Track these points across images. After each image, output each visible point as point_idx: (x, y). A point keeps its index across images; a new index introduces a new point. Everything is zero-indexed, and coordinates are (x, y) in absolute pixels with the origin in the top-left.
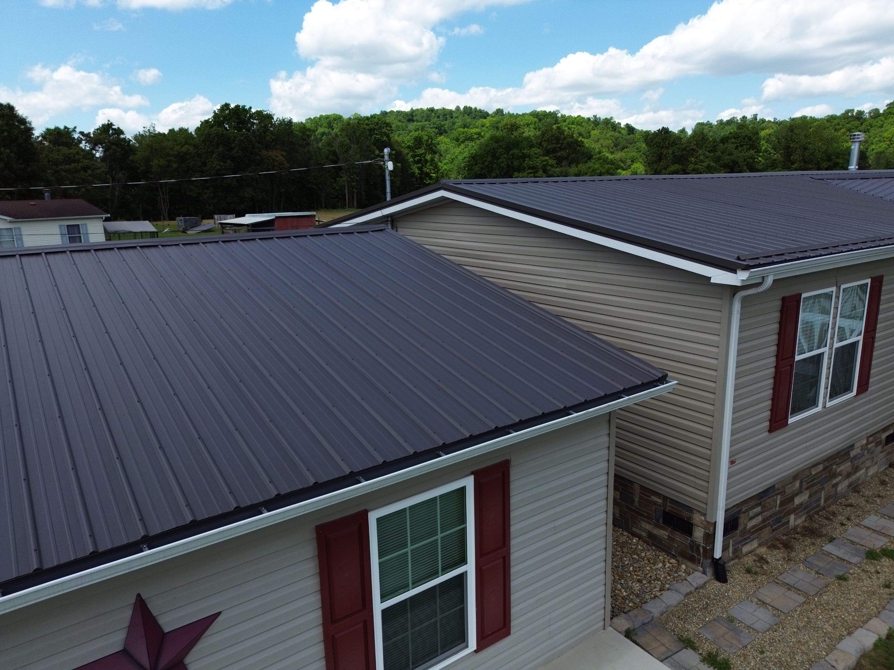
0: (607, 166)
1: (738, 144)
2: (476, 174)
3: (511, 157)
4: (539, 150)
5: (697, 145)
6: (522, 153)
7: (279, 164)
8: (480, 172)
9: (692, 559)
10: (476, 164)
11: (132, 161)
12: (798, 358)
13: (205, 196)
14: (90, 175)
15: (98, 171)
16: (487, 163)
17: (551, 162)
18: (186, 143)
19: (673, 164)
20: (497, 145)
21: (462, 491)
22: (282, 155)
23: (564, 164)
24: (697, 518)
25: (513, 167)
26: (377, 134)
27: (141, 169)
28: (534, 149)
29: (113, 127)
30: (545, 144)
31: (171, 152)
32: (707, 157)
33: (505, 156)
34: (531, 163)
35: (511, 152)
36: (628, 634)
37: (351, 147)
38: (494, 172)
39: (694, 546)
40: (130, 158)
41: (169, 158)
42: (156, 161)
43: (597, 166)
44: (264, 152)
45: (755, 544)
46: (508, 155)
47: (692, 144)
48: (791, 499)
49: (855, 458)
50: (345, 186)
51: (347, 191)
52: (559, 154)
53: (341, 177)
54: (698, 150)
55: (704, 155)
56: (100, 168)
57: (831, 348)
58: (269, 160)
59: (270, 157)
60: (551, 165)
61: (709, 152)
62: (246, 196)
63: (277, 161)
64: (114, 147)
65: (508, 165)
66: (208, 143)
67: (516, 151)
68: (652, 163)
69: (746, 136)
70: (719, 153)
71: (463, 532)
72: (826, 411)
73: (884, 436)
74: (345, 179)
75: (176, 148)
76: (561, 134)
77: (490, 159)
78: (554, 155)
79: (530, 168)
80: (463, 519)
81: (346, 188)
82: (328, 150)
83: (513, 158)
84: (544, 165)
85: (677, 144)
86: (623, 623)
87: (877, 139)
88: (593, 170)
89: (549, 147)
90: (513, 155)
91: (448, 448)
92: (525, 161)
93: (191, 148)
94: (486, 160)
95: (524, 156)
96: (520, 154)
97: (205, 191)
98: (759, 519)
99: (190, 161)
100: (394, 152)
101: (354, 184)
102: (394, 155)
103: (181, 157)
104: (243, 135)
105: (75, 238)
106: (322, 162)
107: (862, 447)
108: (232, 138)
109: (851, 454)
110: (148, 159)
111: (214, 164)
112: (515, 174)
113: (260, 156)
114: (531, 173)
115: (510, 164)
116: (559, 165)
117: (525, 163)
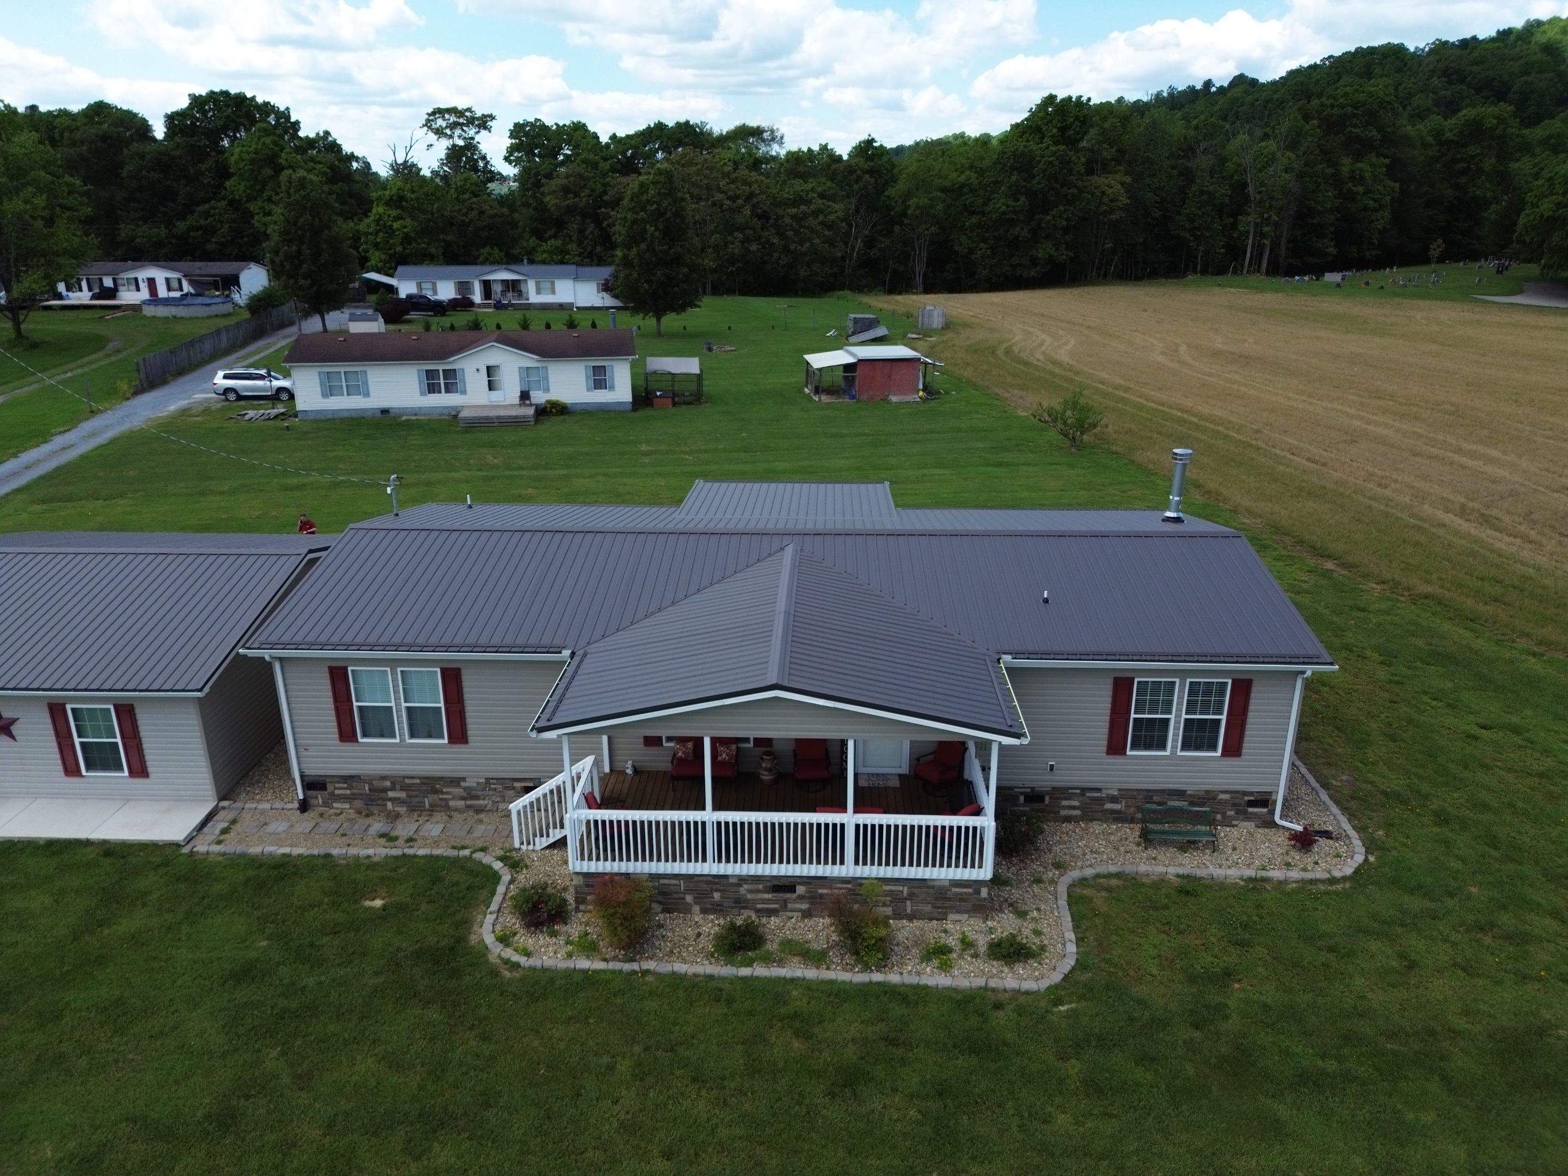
2: (1542, 216)
7: (1111, 201)
8: (1551, 213)
11: (888, 197)
12: (356, 704)
13: (979, 253)
14: (821, 223)
15: (832, 217)
18: (971, 167)
22: (1123, 184)
27: (897, 209)
29: (875, 144)
31: (941, 183)
36: (221, 808)
37: (1274, 160)
40: (886, 193)
41: (935, 194)
42: (915, 200)
48: (385, 791)
49: (470, 788)
50: (1248, 232)
51: (1250, 241)
53: (1246, 215)
56: (836, 212)
58: (1093, 194)
59: (1096, 188)
62: (1040, 255)
63: (1109, 196)
64: (868, 176)
71: (112, 726)
72: (406, 745)
74: (1253, 218)
75: (953, 176)
80: (111, 720)
81: (1251, 237)
86: (227, 803)
93: (973, 175)
97: (982, 245)
98: (348, 792)
99: (967, 196)
100: (1387, 161)
101: (1266, 229)
102: (1387, 166)
103: (955, 191)
104: (1056, 152)
105: (600, 380)
106: (1211, 189)
107: (478, 784)
108: (1038, 159)
109: (463, 784)
110: (908, 195)
111: (1000, 204)
113: (1078, 188)
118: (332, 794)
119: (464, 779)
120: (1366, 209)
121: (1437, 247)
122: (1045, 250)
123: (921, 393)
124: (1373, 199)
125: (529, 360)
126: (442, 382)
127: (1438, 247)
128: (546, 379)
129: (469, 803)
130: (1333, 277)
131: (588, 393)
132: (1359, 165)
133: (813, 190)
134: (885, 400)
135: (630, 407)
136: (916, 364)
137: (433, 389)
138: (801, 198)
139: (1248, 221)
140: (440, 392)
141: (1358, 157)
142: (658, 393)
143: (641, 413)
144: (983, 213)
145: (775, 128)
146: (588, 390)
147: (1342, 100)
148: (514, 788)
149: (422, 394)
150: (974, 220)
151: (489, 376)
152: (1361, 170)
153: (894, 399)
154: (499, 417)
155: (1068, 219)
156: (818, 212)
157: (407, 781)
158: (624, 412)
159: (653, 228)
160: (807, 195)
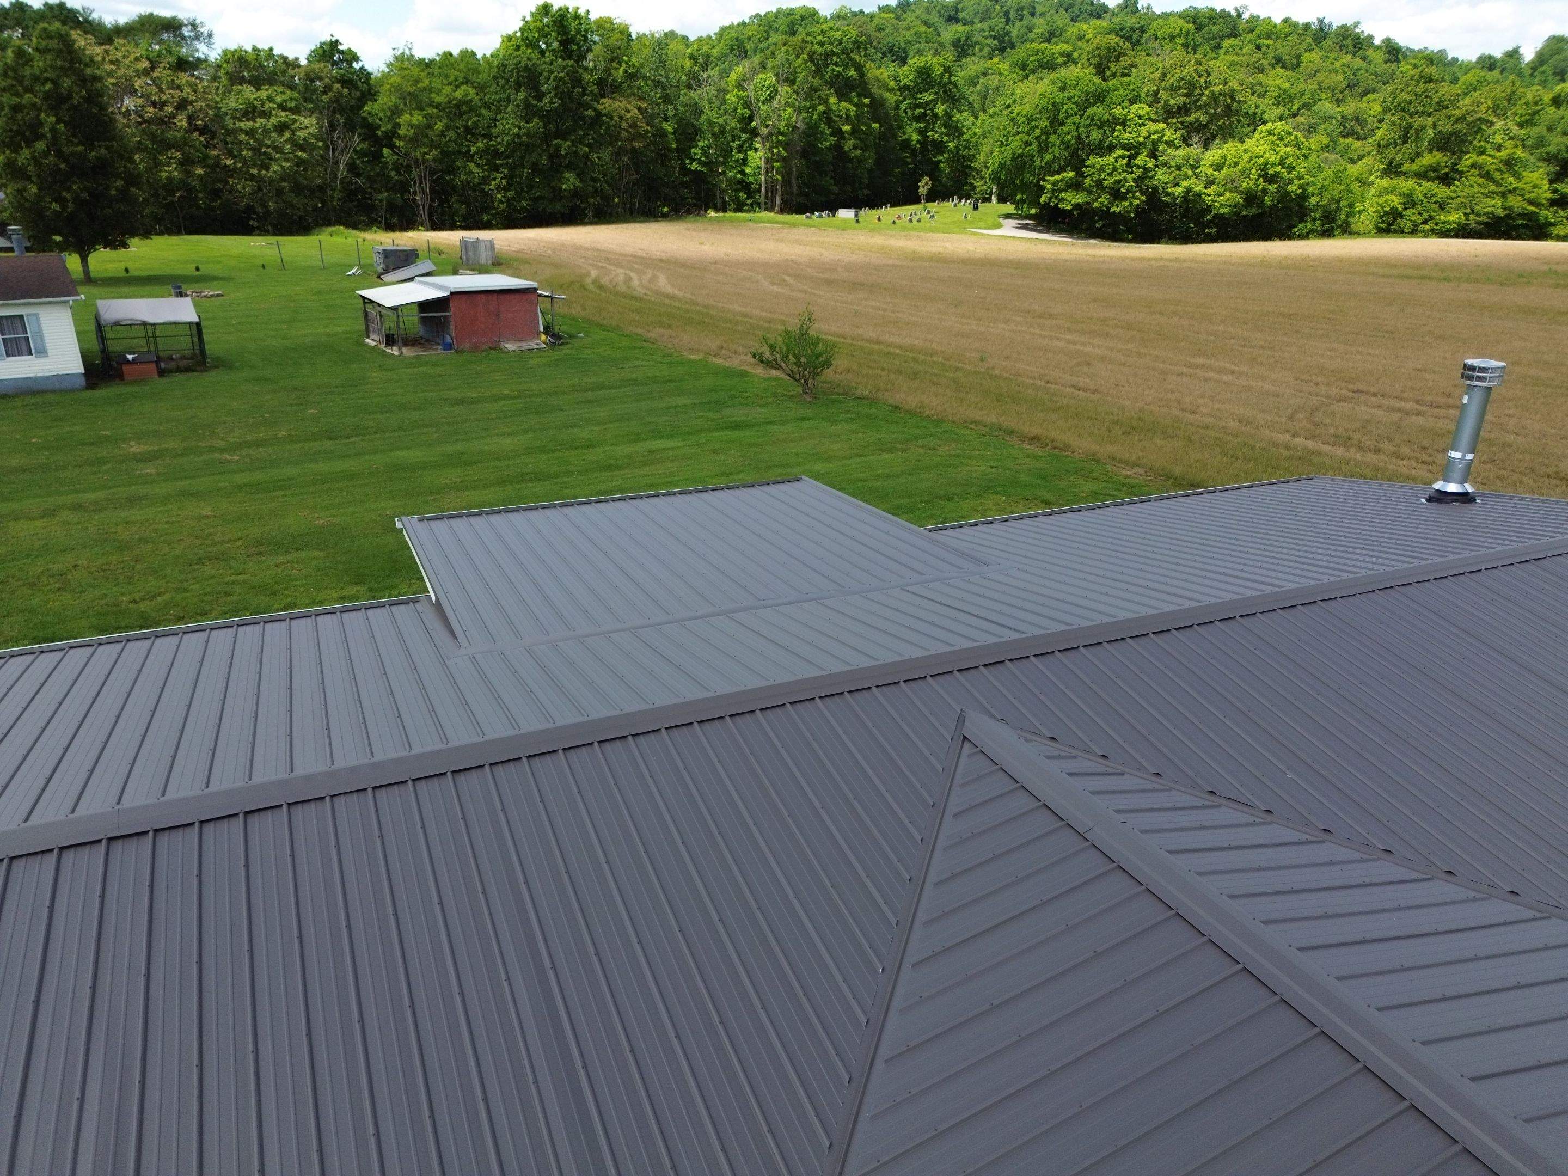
0: (1283, 151)
3: (1088, 122)
4: (1149, 109)
5: (1495, 109)
6: (1110, 114)
7: (630, 127)
11: (369, 113)
13: (493, 183)
14: (289, 141)
15: (302, 134)
16: (1037, 132)
17: (1169, 135)
18: (466, 80)
19: (1430, 151)
20: (1062, 94)
22: (639, 109)
23: (1195, 139)
25: (1088, 144)
26: (836, 64)
27: (383, 129)
28: (1138, 107)
29: (340, 47)
30: (1163, 95)
31: (437, 99)
32: (1511, 139)
33: (1077, 119)
34: (1127, 135)
35: (1090, 111)
37: (776, 92)
38: (1050, 150)
40: (366, 108)
41: (430, 111)
42: (406, 117)
43: (1259, 150)
44: (604, 102)
46: (1081, 116)
47: (1483, 108)
50: (761, 168)
51: (764, 177)
52: (1190, 118)
53: (757, 149)
54: (1495, 120)
55: (1507, 132)
56: (306, 127)
58: (611, 118)
59: (614, 110)
60: (1166, 142)
61: (1521, 125)
62: (565, 187)
63: (627, 120)
64: (339, 85)
65: (1079, 139)
66: (502, 82)
67: (1097, 110)
68: (1387, 146)
70: (1539, 130)
74: (762, 153)
75: (446, 91)
76: (1200, 75)
77: (1044, 123)
78: (1180, 120)
79: (1124, 147)
81: (764, 171)
82: (737, 96)
83: (1091, 125)
84: (1154, 142)
85: (1447, 107)
88: (1252, 158)
89: (1172, 102)
90: (1092, 117)
92: (1114, 131)
93: (472, 92)
94: (1037, 127)
95: (1114, 122)
96: (1107, 117)
97: (494, 174)
99: (468, 115)
101: (777, 164)
103: (453, 109)
104: (565, 68)
105: (15, 341)
106: (721, 120)
108: (545, 74)
110: (395, 112)
111: (510, 125)
112: (1091, 158)
113: (595, 110)
114: (1123, 157)
115: (1083, 136)
116: (1186, 141)
117: (1115, 135)
121: (924, 186)
123: (543, 337)
127: (927, 184)
130: (846, 214)
133: (270, 99)
134: (496, 348)
135: (82, 382)
136: (532, 297)
138: (255, 107)
139: (759, 156)
142: (130, 357)
143: (102, 393)
144: (490, 136)
145: (198, 22)
147: (820, 38)
150: (481, 144)
152: (847, 109)
153: (510, 346)
155: (589, 145)
156: (282, 127)
158: (72, 390)
160: (262, 105)
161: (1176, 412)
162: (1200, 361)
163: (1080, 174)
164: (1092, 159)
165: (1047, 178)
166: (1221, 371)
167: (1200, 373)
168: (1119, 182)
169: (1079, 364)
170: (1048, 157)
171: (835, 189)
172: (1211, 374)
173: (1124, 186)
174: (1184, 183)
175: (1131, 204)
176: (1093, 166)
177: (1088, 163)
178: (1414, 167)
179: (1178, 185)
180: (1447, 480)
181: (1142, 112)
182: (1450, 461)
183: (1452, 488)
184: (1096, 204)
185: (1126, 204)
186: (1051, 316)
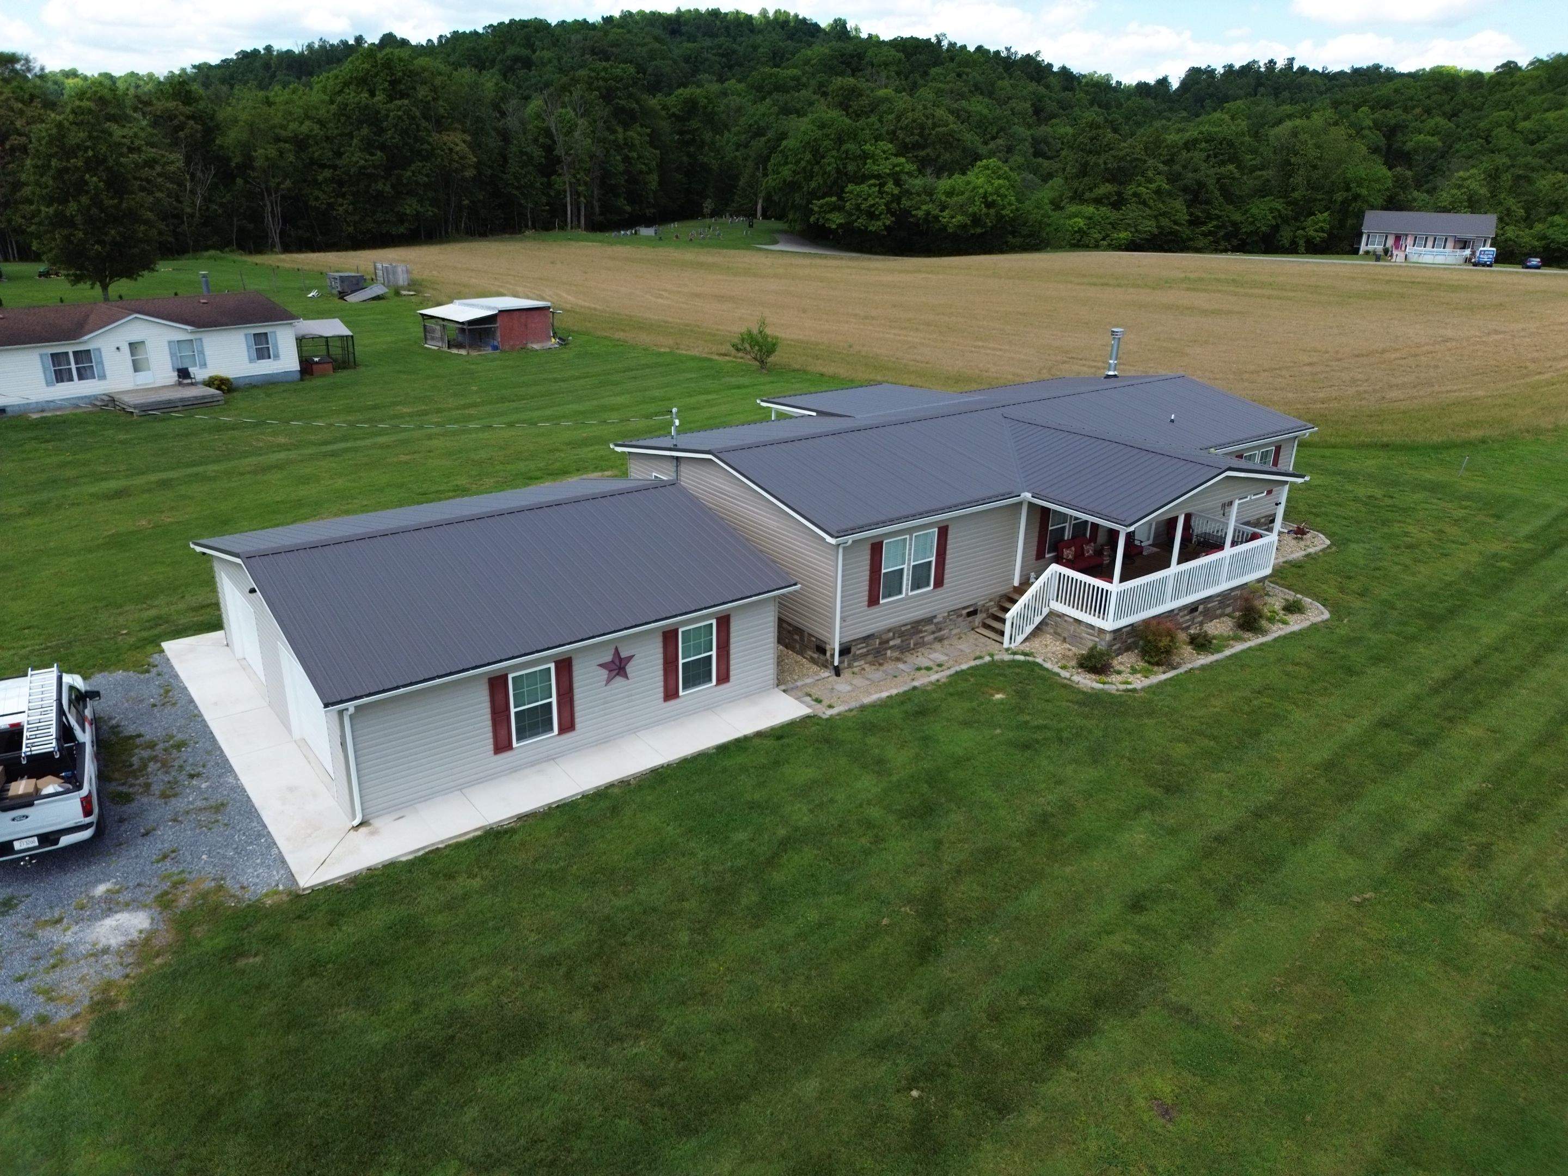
0: (997, 182)
1: (1211, 152)
3: (844, 156)
4: (890, 146)
5: (1146, 151)
6: (861, 150)
7: (461, 158)
9: (826, 667)
10: (786, 163)
11: (221, 147)
12: (883, 571)
13: (339, 209)
14: (159, 175)
15: (172, 168)
16: (803, 164)
17: (910, 167)
19: (1103, 183)
20: (820, 132)
21: (711, 624)
22: (464, 142)
23: (929, 171)
24: (828, 647)
25: (846, 174)
26: (620, 98)
27: (237, 160)
28: (881, 143)
30: (900, 134)
31: (283, 133)
32: (1159, 174)
33: (834, 153)
34: (876, 168)
35: (844, 148)
36: (784, 691)
37: (576, 125)
38: (815, 179)
39: (827, 660)
40: (217, 142)
41: (282, 145)
42: (260, 150)
43: (980, 181)
44: (435, 136)
45: (862, 662)
46: (838, 151)
47: (1137, 150)
48: (887, 641)
49: (938, 623)
50: (565, 191)
51: (568, 199)
52: (922, 153)
53: (560, 175)
54: (1147, 159)
55: (1155, 168)
56: (172, 162)
57: (909, 565)
58: (443, 150)
59: (445, 144)
60: (907, 173)
61: (1164, 163)
62: (408, 212)
63: (457, 153)
64: (191, 122)
65: (838, 171)
66: (343, 119)
67: (850, 146)
68: (1072, 178)
69: (1225, 139)
70: (1177, 168)
71: (711, 640)
72: (908, 598)
73: (965, 612)
74: (567, 178)
75: (293, 126)
76: (928, 118)
77: (808, 156)
78: (915, 154)
79: (875, 177)
80: (711, 634)
81: (568, 195)
82: (537, 127)
83: (847, 158)
84: (897, 173)
85: (1113, 149)
86: (783, 687)
87: (1467, 131)
88: (974, 188)
89: (907, 140)
90: (847, 152)
91: (706, 608)
92: (866, 164)
93: (316, 127)
94: (803, 159)
95: (865, 156)
96: (859, 152)
97: (340, 200)
98: (865, 650)
99: (314, 149)
100: (649, 131)
101: (581, 188)
102: (648, 135)
103: (301, 143)
104: (401, 107)
105: (262, 350)
106: (528, 149)
107: (944, 618)
108: (383, 112)
109: (935, 621)
110: (246, 145)
111: (355, 157)
112: (849, 185)
113: (429, 144)
114: (875, 185)
115: (841, 167)
116: (921, 171)
117: (867, 167)
118: (855, 655)
119: (935, 617)
120: (641, 172)
121: (708, 205)
122: (410, 206)
123: (554, 340)
124: (644, 164)
125: (180, 333)
126: (73, 366)
127: (710, 205)
128: (202, 352)
129: (936, 635)
130: (645, 232)
131: (252, 365)
132: (630, 133)
133: (136, 135)
134: (526, 348)
135: (298, 376)
136: (546, 312)
137: (62, 376)
139: (563, 180)
140: (71, 379)
141: (626, 127)
142: (316, 360)
143: (308, 384)
144: (335, 167)
146: (251, 361)
147: (603, 74)
148: (961, 615)
149: (48, 384)
150: (327, 173)
151: (132, 354)
152: (632, 138)
153: (534, 346)
154: (182, 400)
155: (427, 176)
156: (151, 163)
157: (903, 629)
158: (292, 382)
159: (95, 179)
160: (132, 143)
161: (977, 371)
162: (980, 344)
163: (840, 198)
164: (850, 187)
165: (814, 202)
166: (994, 349)
167: (983, 351)
168: (873, 205)
169: (910, 348)
170: (813, 184)
171: (628, 208)
172: (989, 351)
173: (877, 209)
174: (924, 207)
175: (884, 224)
176: (851, 192)
177: (847, 190)
178: (1093, 195)
179: (919, 208)
180: (1109, 370)
181: (885, 148)
182: (1110, 364)
183: (1111, 373)
184: (856, 224)
185: (880, 223)
186: (873, 318)
